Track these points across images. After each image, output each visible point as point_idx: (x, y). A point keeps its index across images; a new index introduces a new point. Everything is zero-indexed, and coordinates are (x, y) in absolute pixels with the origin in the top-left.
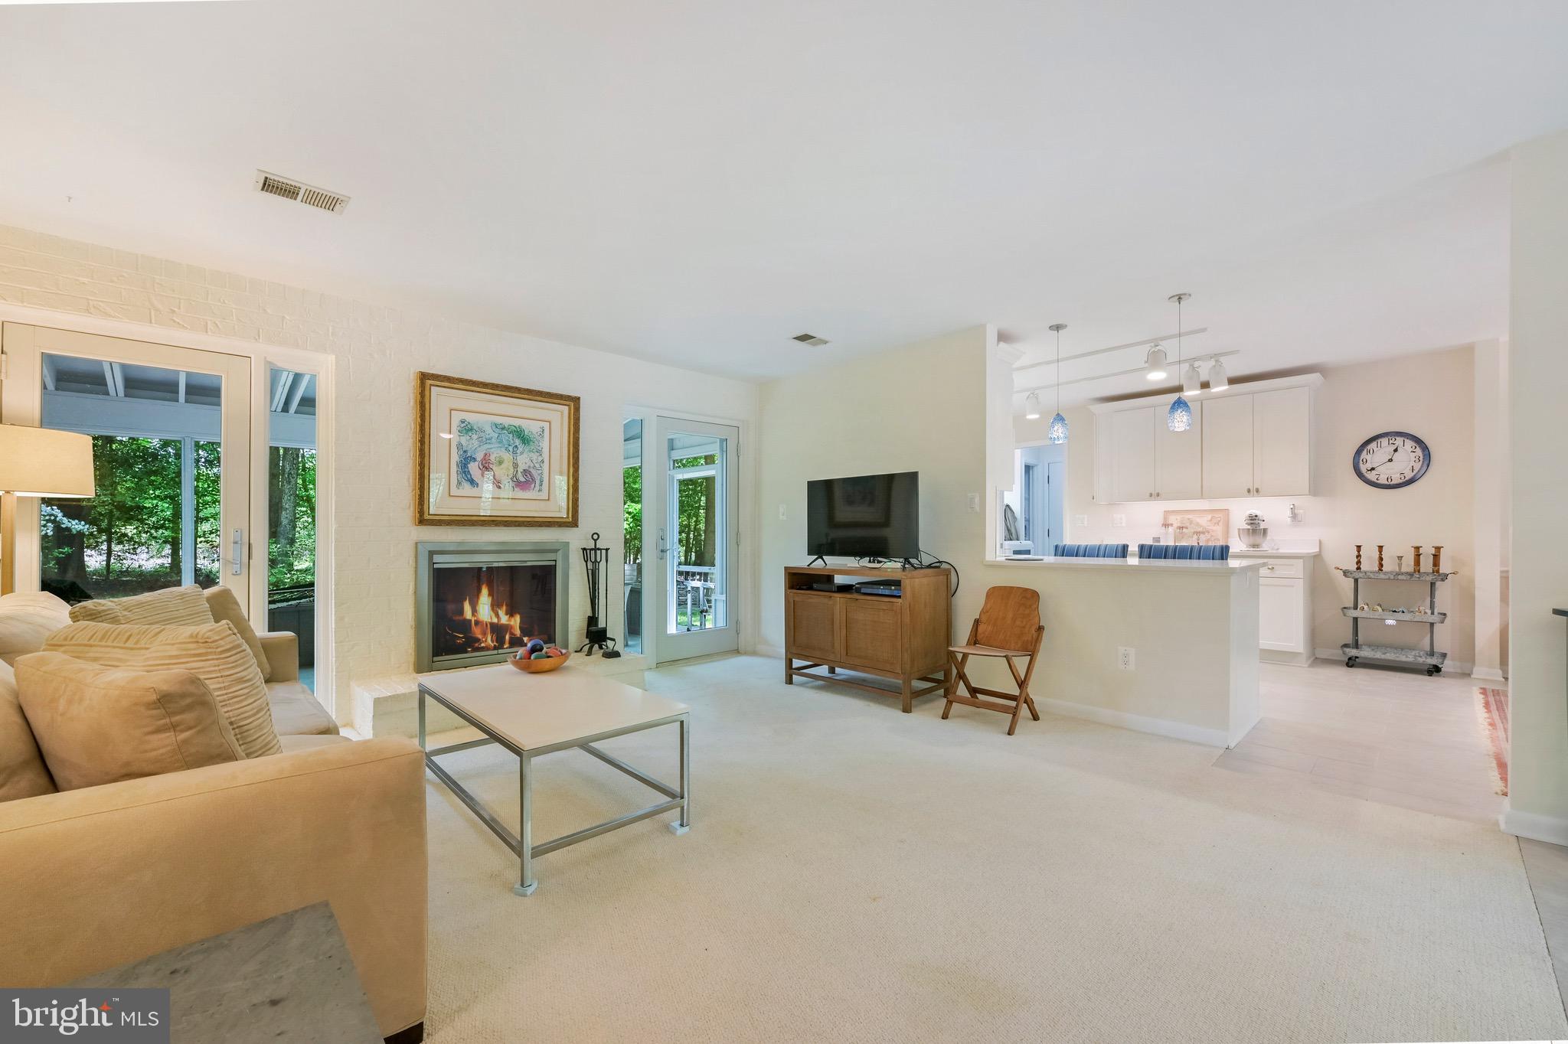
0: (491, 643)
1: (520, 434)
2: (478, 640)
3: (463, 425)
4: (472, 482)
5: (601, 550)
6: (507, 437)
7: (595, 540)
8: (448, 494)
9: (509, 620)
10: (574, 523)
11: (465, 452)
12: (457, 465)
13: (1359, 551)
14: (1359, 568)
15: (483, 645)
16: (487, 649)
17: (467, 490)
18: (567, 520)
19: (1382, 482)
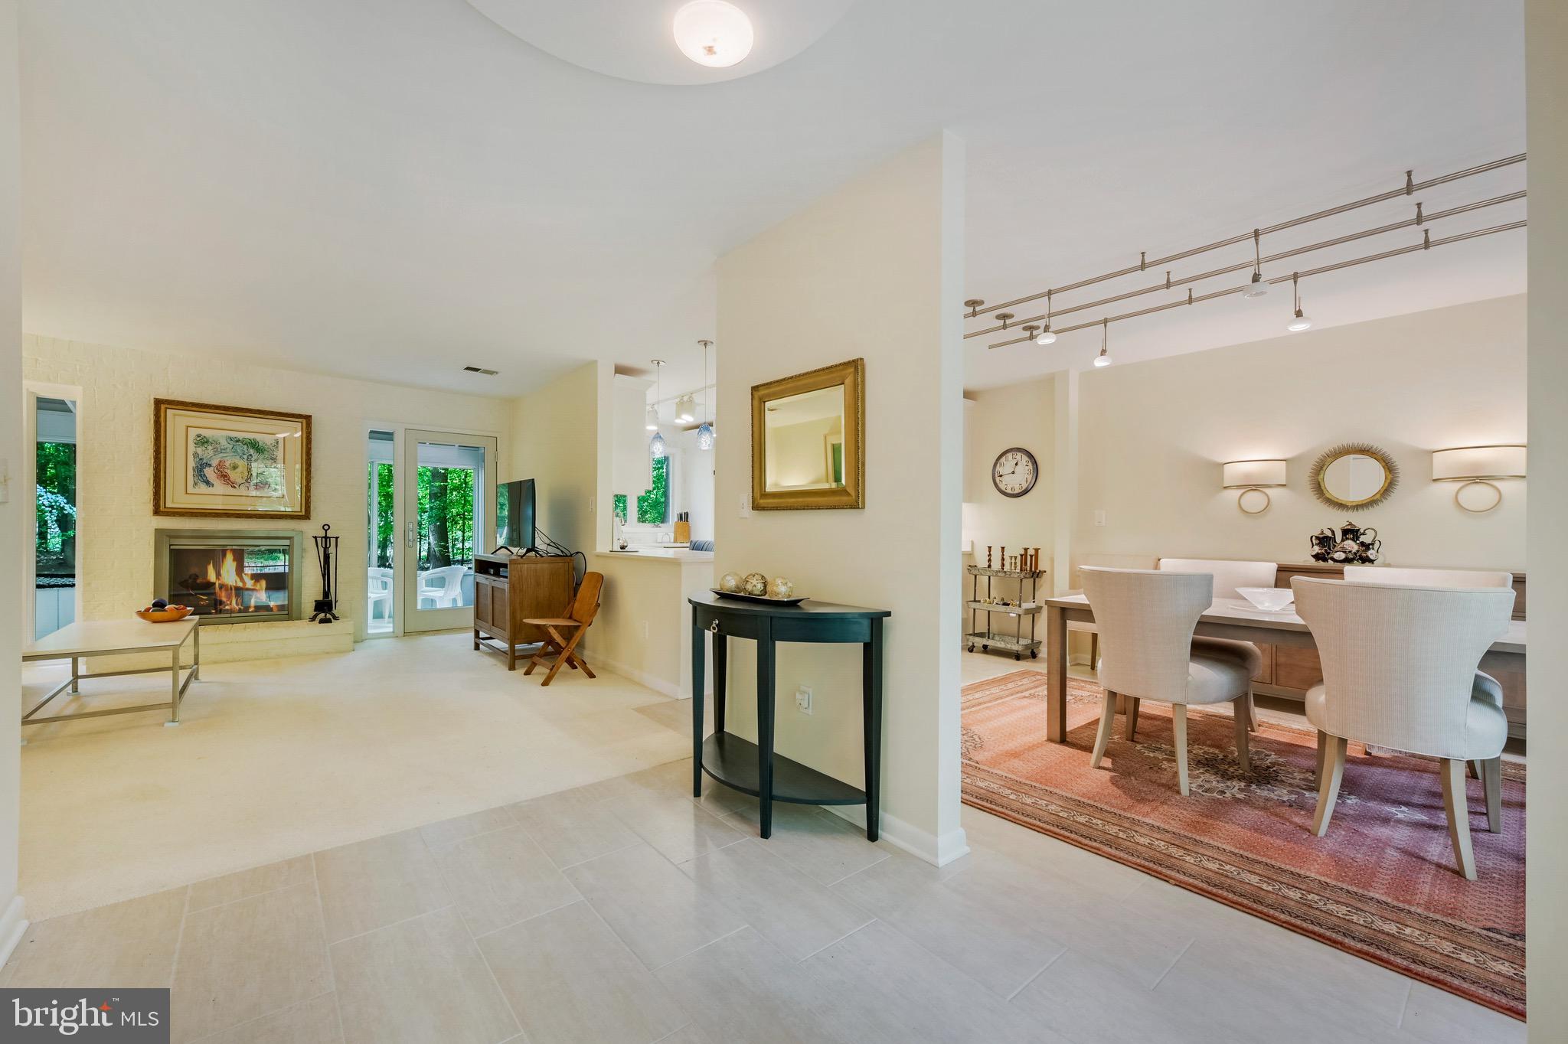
0: (235, 606)
1: (254, 445)
2: (221, 602)
3: (199, 439)
4: (208, 483)
5: (330, 538)
6: (240, 448)
7: (326, 531)
8: (184, 490)
9: (254, 585)
10: (306, 516)
11: (201, 459)
12: (194, 470)
13: (990, 551)
14: (989, 566)
15: (227, 607)
16: (231, 611)
17: (203, 488)
18: (300, 514)
19: (1009, 491)
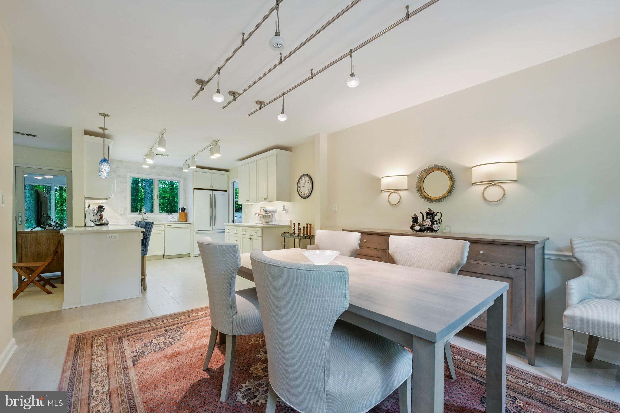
13: (294, 225)
14: (294, 232)
19: (303, 196)
